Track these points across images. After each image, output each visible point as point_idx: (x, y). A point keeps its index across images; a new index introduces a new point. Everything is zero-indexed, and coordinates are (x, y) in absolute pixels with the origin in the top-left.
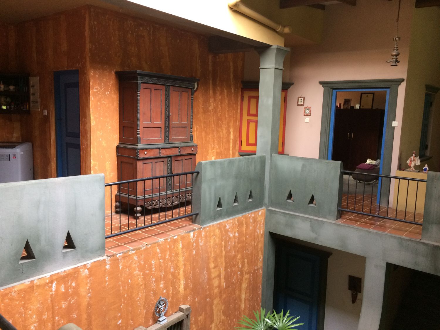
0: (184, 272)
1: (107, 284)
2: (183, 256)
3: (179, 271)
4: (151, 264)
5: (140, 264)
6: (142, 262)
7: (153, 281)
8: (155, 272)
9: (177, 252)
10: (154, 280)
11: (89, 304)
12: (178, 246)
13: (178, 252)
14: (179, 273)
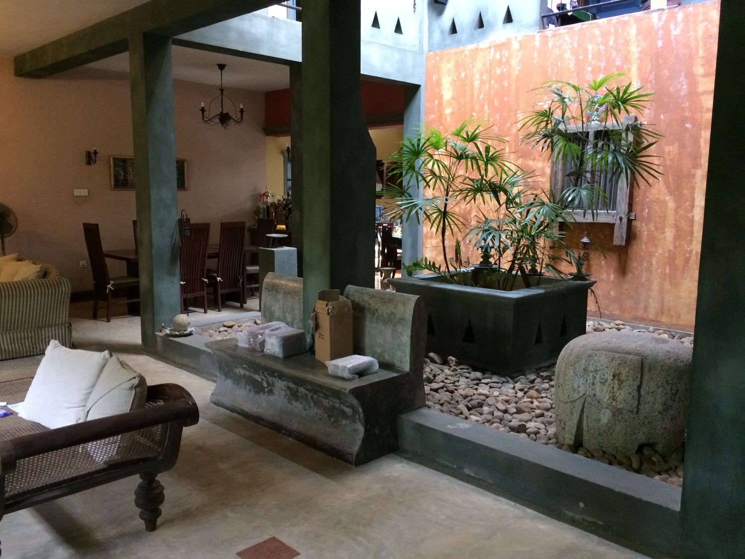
0: (640, 69)
1: (536, 61)
2: (638, 47)
3: (630, 67)
4: (587, 50)
5: (573, 46)
6: (575, 45)
7: (588, 71)
8: (592, 59)
9: (628, 40)
10: (590, 69)
11: (518, 76)
12: (629, 30)
13: (630, 40)
14: (629, 70)
